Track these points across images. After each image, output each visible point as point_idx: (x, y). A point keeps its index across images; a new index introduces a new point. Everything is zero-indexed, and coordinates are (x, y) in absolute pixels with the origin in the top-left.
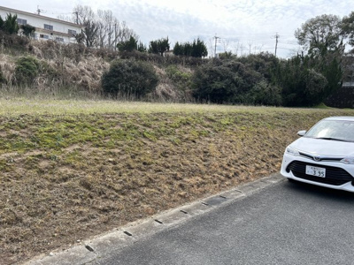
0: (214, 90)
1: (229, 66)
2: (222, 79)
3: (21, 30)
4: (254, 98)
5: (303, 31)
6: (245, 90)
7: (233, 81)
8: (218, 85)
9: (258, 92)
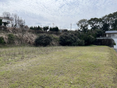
0: (68, 42)
1: (70, 35)
2: (69, 39)
3: (3, 24)
4: (78, 44)
5: (78, 23)
6: (75, 42)
7: (72, 39)
8: (68, 41)
9: (78, 42)
